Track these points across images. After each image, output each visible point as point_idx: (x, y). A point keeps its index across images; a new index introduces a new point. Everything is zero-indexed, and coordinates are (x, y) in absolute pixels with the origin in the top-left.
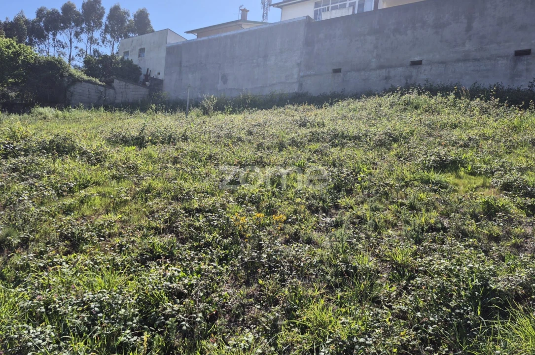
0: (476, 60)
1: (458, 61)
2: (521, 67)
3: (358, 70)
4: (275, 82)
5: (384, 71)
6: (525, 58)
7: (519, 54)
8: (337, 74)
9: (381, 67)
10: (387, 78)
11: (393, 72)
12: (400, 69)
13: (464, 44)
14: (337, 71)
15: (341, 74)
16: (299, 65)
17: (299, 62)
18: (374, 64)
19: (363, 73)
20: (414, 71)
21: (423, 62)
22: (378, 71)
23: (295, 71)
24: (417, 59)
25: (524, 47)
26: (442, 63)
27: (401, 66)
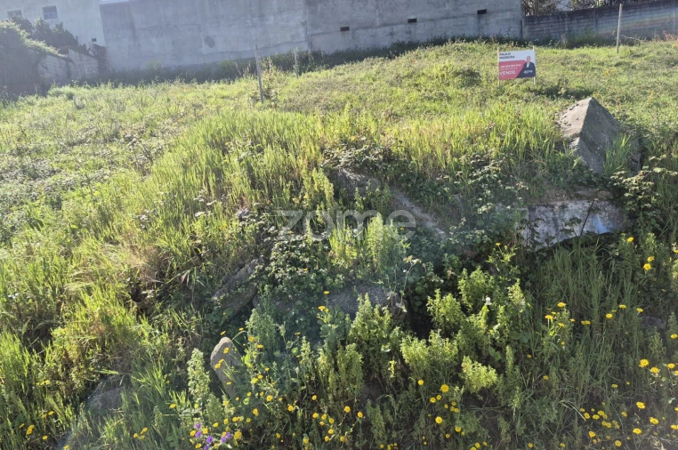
0: (454, 17)
1: (443, 18)
2: (483, 22)
3: (366, 28)
4: (279, 42)
5: (388, 28)
6: (484, 15)
7: (482, 12)
8: (346, 32)
9: (385, 25)
10: (391, 34)
11: (395, 29)
12: (401, 26)
13: (444, 5)
14: (345, 29)
15: (350, 32)
16: (304, 24)
17: (303, 21)
18: (378, 23)
19: (370, 30)
20: (412, 27)
21: (418, 20)
22: (383, 29)
23: (301, 30)
24: (412, 17)
25: (482, 8)
26: (432, 20)
27: (401, 23)
